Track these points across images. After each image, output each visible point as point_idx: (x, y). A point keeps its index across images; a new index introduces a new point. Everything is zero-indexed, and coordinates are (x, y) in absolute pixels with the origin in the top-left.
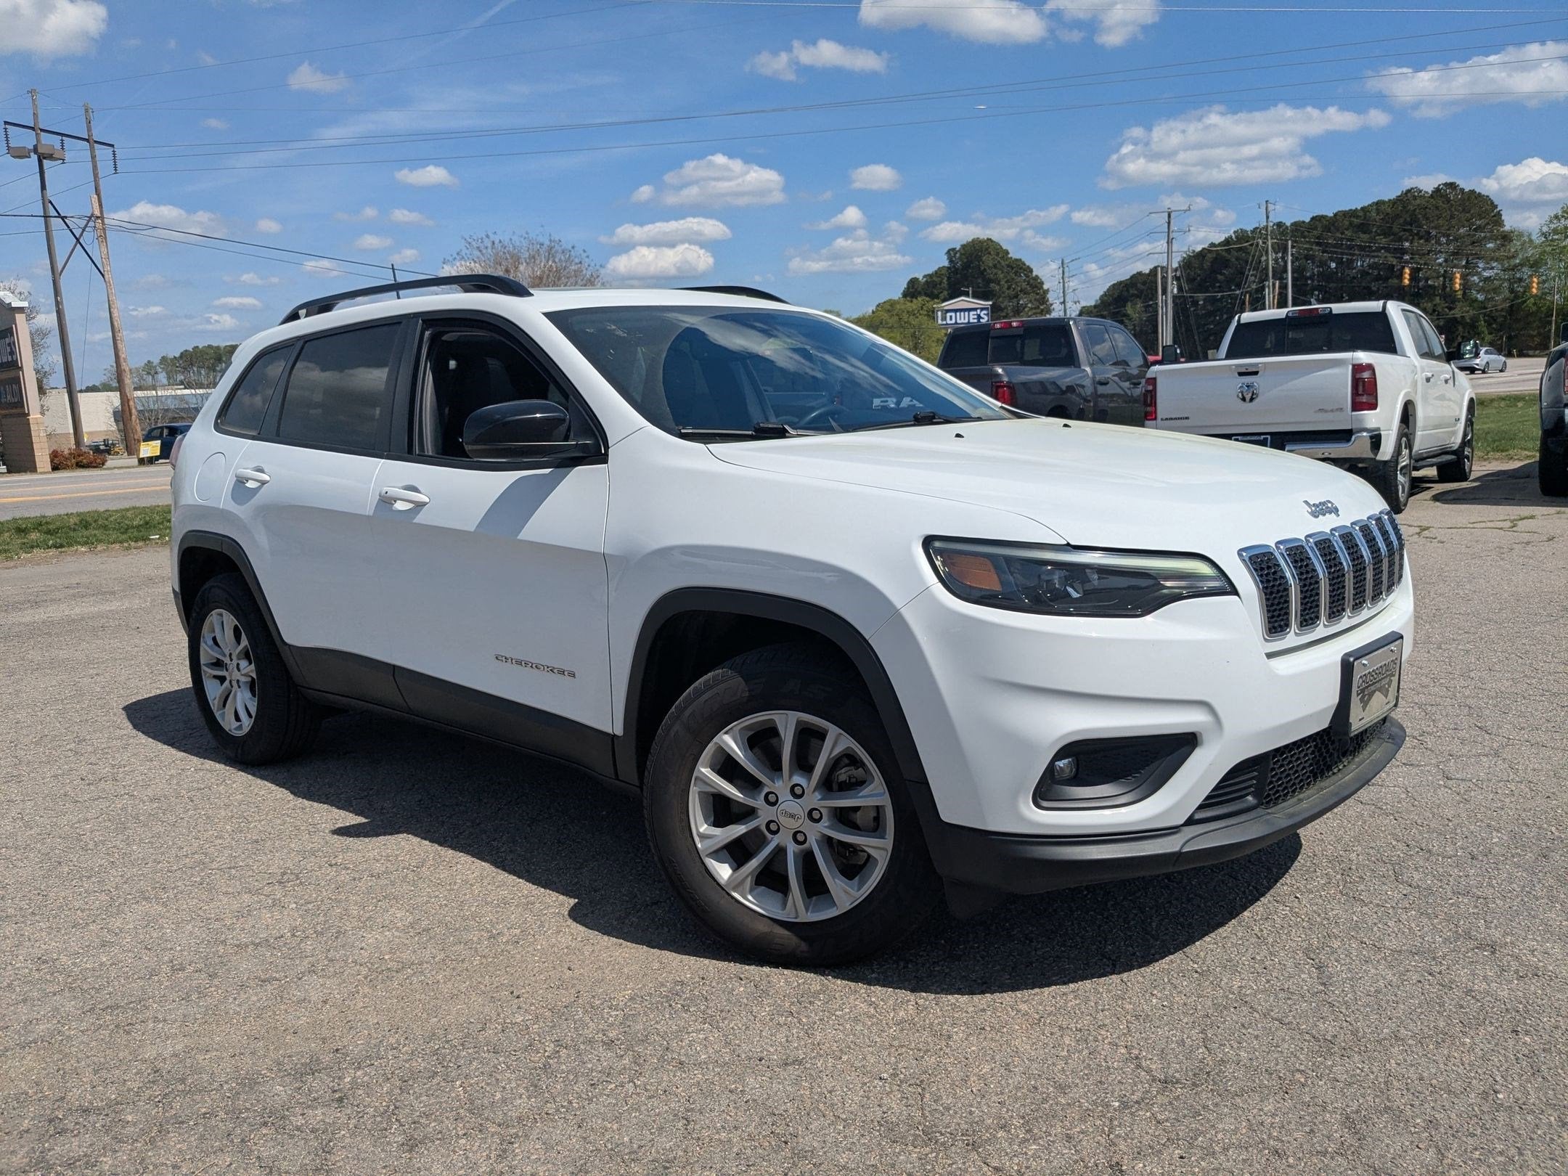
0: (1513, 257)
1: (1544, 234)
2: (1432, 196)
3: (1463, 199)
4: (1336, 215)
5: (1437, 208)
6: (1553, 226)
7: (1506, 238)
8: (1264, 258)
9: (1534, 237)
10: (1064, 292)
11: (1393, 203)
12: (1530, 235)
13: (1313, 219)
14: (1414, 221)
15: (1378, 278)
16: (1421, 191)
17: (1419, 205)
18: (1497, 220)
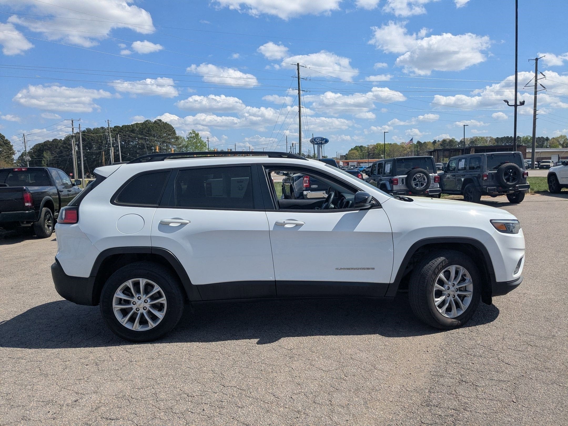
0: (180, 144)
1: (188, 138)
2: (154, 123)
3: (164, 125)
4: (123, 126)
5: (156, 127)
6: (190, 136)
7: (177, 138)
8: (108, 140)
9: (185, 139)
10: (25, 147)
11: (142, 124)
12: (184, 138)
13: (115, 127)
14: (149, 130)
15: (139, 148)
16: (151, 121)
17: (151, 126)
18: (174, 133)
